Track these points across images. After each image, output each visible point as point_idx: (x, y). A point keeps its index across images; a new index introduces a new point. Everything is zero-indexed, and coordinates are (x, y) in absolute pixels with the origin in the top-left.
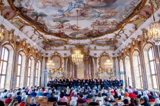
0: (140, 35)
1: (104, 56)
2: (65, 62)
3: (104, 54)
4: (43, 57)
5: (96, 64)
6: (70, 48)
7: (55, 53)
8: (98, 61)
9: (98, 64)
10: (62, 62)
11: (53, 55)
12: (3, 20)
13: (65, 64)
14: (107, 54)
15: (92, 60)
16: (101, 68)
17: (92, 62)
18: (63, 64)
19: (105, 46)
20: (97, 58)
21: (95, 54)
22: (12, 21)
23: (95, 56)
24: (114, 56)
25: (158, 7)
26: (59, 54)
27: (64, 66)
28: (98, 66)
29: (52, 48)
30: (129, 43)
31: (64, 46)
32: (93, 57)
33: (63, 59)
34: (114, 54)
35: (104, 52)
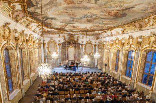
0: (125, 38)
1: (88, 43)
2: (60, 47)
3: (89, 42)
4: (41, 43)
5: (83, 49)
6: (63, 36)
7: (51, 40)
8: (84, 47)
9: (84, 49)
10: (57, 47)
11: (49, 41)
12: (16, 25)
13: (60, 49)
14: (91, 42)
15: (79, 46)
16: (86, 52)
17: (80, 48)
18: (58, 49)
19: (90, 36)
20: (83, 45)
21: (83, 42)
22: (21, 21)
23: (82, 43)
24: (96, 44)
25: (153, 25)
26: (54, 41)
27: (59, 50)
28: (84, 51)
29: (48, 35)
30: (112, 40)
31: (59, 34)
32: (81, 44)
33: (58, 45)
34: (95, 42)
35: (89, 41)
